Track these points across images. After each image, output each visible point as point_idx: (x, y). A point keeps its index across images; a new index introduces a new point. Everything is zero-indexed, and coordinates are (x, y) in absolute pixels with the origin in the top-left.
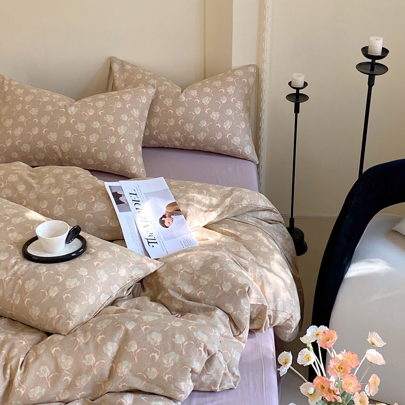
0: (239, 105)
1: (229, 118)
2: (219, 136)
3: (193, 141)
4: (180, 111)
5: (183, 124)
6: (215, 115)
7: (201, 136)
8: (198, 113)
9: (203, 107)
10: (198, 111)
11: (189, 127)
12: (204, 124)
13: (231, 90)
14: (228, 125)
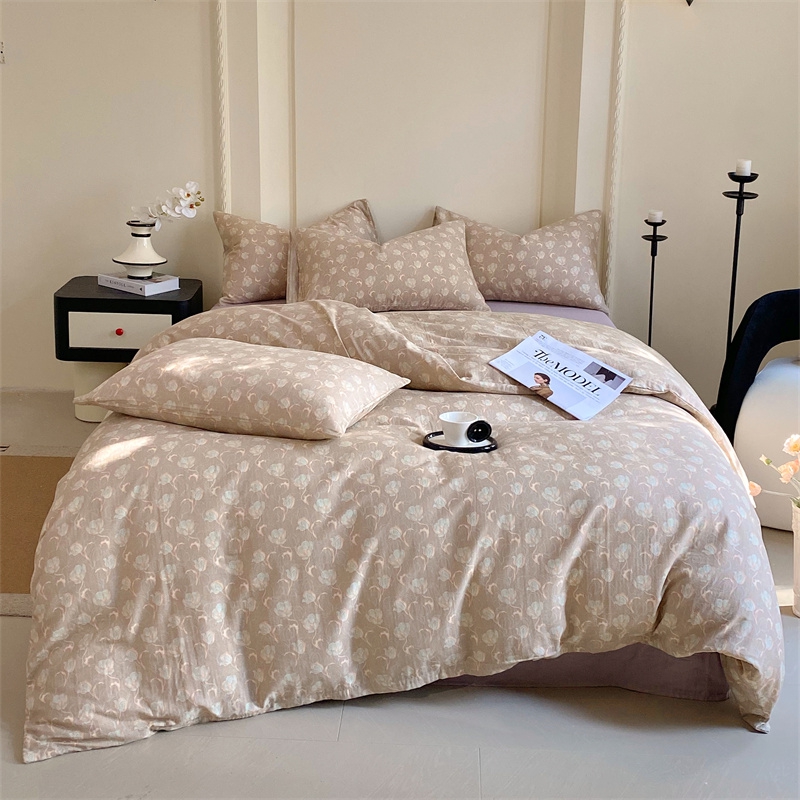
0: (586, 250)
1: (576, 263)
2: (566, 284)
3: (536, 289)
4: (521, 256)
5: (526, 269)
6: (561, 260)
7: (546, 284)
8: (542, 257)
9: (547, 252)
10: (542, 256)
11: (532, 273)
12: (549, 269)
13: (576, 234)
14: (575, 271)
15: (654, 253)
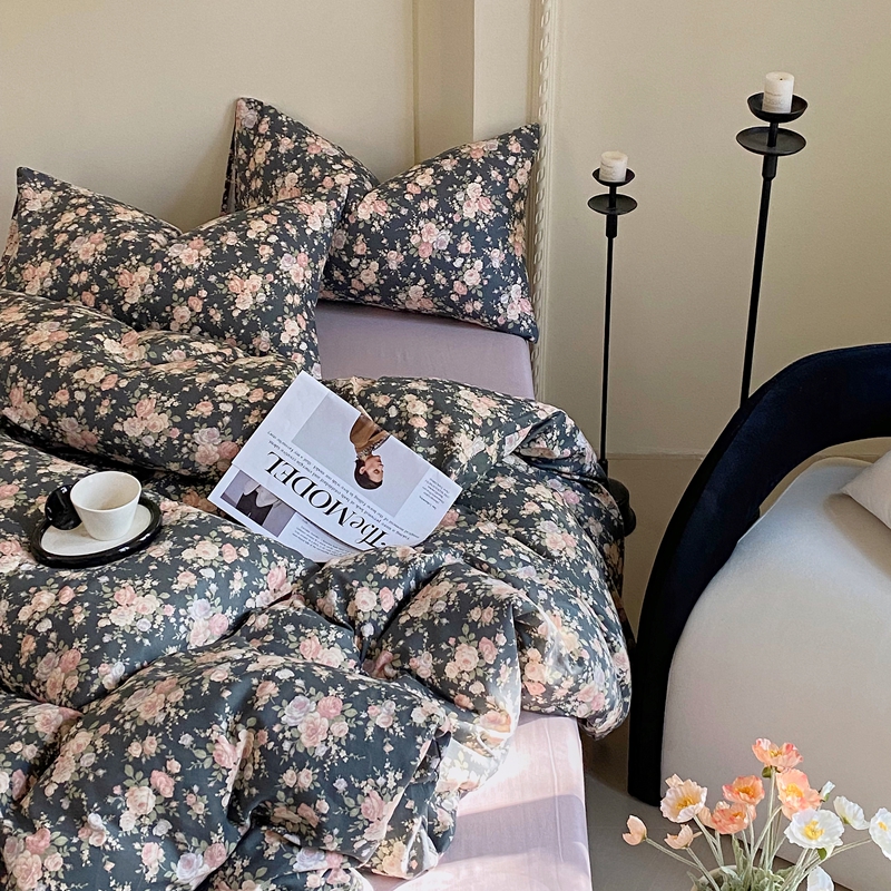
15: (611, 231)
